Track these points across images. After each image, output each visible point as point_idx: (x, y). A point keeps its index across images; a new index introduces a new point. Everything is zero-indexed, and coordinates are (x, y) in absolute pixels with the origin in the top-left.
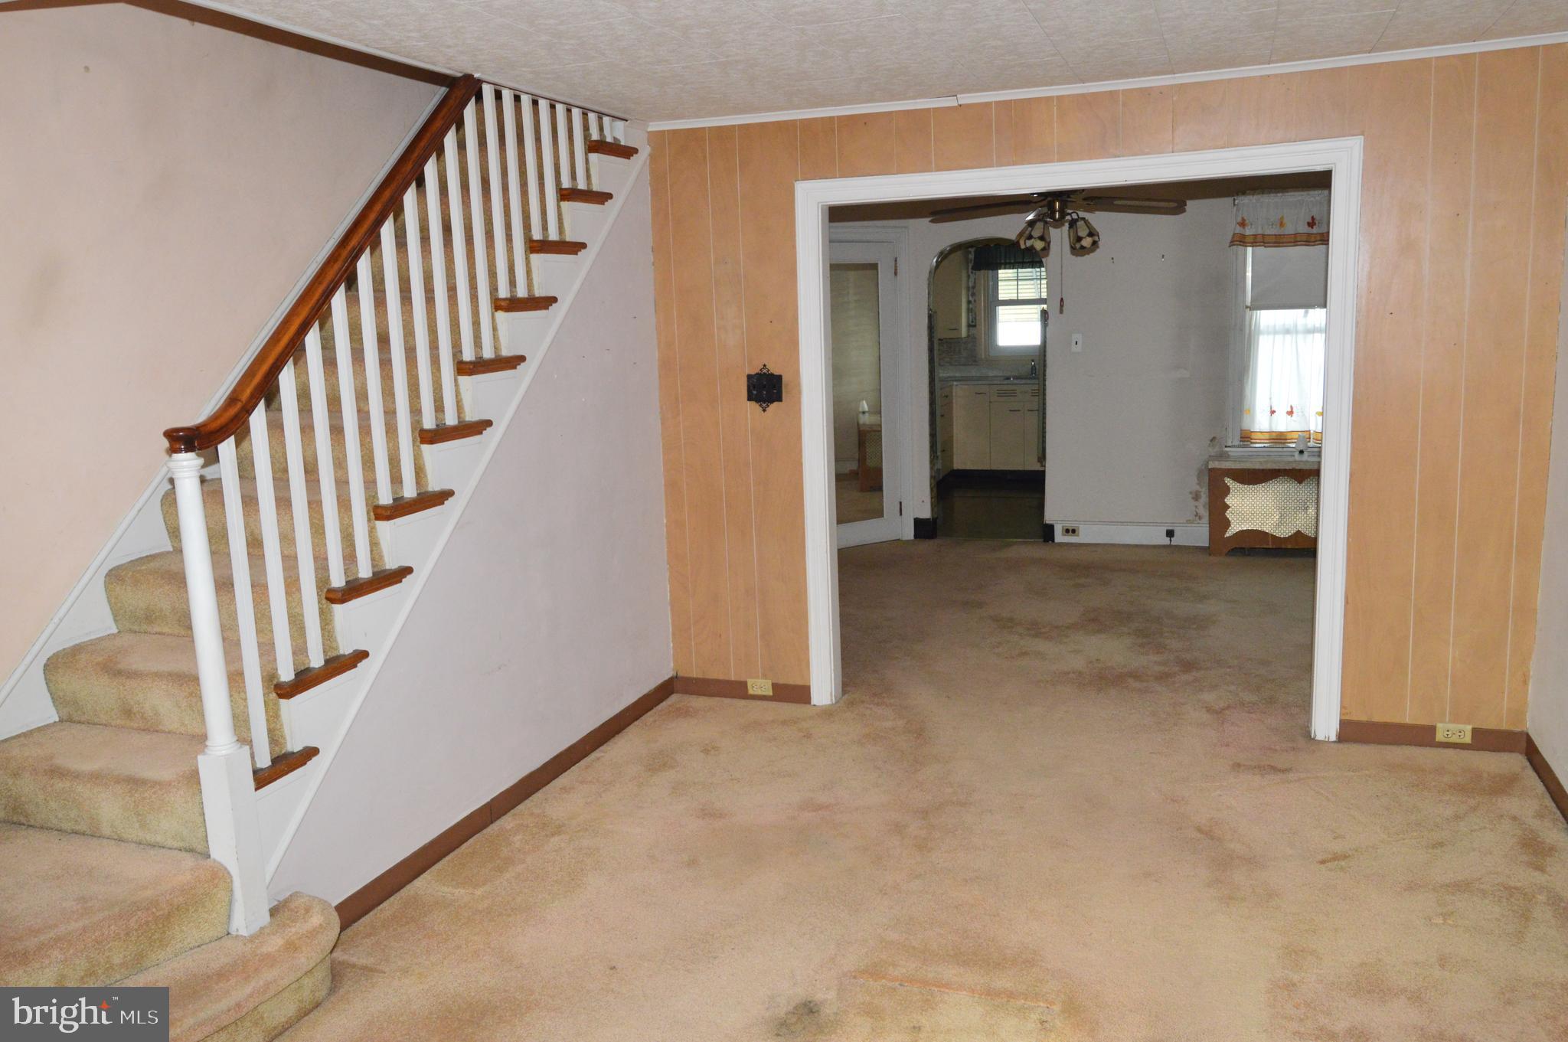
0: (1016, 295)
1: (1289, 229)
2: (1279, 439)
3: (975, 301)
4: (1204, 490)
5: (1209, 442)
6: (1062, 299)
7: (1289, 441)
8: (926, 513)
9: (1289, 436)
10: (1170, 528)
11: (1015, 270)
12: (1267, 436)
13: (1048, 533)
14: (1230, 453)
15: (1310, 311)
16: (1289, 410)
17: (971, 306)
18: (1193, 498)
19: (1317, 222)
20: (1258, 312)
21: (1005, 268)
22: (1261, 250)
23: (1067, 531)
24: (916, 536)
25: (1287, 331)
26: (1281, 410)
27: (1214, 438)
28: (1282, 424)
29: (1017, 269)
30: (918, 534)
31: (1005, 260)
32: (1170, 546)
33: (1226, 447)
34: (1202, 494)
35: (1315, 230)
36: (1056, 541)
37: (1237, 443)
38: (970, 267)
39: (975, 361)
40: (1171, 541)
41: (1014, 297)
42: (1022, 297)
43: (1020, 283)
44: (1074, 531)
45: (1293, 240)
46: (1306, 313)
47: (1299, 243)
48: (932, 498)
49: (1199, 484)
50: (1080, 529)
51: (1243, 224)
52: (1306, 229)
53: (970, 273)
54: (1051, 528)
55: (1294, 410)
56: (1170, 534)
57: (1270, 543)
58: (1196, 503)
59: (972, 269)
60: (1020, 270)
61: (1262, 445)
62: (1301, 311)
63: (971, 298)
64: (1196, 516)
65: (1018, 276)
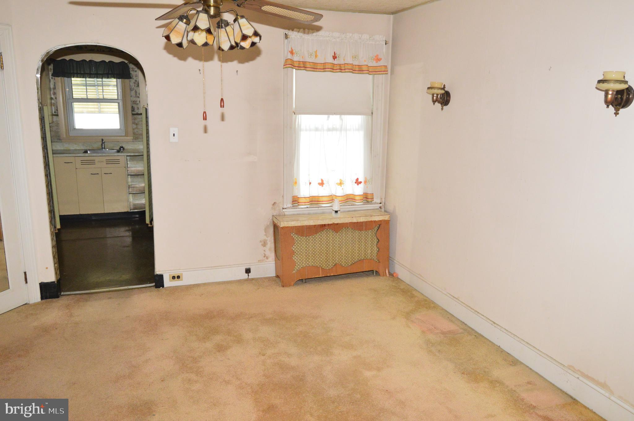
0: (86, 96)
1: (320, 60)
2: (314, 201)
3: (56, 98)
4: (269, 239)
5: (272, 206)
6: (222, 100)
7: (321, 203)
8: (51, 277)
9: (321, 199)
10: (248, 267)
11: (84, 79)
12: (308, 200)
13: (159, 281)
14: (285, 213)
15: (331, 116)
16: (321, 182)
17: (53, 101)
18: (262, 245)
19: (337, 57)
20: (300, 115)
21: (77, 77)
22: (303, 72)
23: (174, 278)
24: (42, 298)
25: (317, 129)
26: (315, 182)
27: (275, 203)
28: (317, 191)
29: (86, 78)
30: (44, 296)
31: (77, 71)
32: (248, 280)
33: (283, 209)
34: (268, 242)
35: (336, 62)
36: (165, 286)
37: (290, 205)
38: (50, 75)
39: (60, 140)
40: (248, 275)
41: (85, 97)
42: (90, 97)
43: (88, 88)
44: (178, 277)
45: (323, 68)
46: (328, 117)
47: (327, 70)
48: (55, 264)
49: (266, 235)
50: (183, 274)
51: (292, 53)
52: (330, 60)
53: (50, 78)
54: (161, 277)
55: (324, 182)
56: (248, 271)
57: (321, 274)
58: (265, 248)
59: (52, 75)
60: (88, 79)
61: (306, 206)
62: (325, 117)
63: (52, 96)
64: (264, 257)
65: (86, 83)
